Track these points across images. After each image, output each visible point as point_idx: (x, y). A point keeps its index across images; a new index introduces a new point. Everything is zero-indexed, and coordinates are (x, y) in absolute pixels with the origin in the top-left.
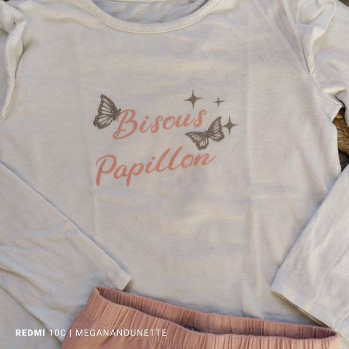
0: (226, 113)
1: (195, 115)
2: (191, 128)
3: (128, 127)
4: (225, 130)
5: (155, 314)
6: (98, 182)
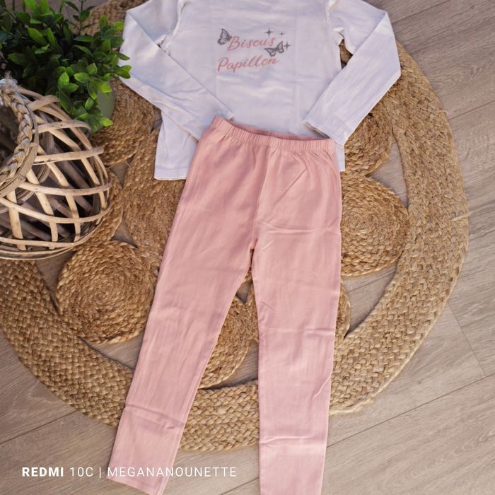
0: (285, 39)
1: (269, 40)
2: (267, 46)
3: (235, 45)
4: (284, 48)
5: (245, 130)
6: (219, 70)
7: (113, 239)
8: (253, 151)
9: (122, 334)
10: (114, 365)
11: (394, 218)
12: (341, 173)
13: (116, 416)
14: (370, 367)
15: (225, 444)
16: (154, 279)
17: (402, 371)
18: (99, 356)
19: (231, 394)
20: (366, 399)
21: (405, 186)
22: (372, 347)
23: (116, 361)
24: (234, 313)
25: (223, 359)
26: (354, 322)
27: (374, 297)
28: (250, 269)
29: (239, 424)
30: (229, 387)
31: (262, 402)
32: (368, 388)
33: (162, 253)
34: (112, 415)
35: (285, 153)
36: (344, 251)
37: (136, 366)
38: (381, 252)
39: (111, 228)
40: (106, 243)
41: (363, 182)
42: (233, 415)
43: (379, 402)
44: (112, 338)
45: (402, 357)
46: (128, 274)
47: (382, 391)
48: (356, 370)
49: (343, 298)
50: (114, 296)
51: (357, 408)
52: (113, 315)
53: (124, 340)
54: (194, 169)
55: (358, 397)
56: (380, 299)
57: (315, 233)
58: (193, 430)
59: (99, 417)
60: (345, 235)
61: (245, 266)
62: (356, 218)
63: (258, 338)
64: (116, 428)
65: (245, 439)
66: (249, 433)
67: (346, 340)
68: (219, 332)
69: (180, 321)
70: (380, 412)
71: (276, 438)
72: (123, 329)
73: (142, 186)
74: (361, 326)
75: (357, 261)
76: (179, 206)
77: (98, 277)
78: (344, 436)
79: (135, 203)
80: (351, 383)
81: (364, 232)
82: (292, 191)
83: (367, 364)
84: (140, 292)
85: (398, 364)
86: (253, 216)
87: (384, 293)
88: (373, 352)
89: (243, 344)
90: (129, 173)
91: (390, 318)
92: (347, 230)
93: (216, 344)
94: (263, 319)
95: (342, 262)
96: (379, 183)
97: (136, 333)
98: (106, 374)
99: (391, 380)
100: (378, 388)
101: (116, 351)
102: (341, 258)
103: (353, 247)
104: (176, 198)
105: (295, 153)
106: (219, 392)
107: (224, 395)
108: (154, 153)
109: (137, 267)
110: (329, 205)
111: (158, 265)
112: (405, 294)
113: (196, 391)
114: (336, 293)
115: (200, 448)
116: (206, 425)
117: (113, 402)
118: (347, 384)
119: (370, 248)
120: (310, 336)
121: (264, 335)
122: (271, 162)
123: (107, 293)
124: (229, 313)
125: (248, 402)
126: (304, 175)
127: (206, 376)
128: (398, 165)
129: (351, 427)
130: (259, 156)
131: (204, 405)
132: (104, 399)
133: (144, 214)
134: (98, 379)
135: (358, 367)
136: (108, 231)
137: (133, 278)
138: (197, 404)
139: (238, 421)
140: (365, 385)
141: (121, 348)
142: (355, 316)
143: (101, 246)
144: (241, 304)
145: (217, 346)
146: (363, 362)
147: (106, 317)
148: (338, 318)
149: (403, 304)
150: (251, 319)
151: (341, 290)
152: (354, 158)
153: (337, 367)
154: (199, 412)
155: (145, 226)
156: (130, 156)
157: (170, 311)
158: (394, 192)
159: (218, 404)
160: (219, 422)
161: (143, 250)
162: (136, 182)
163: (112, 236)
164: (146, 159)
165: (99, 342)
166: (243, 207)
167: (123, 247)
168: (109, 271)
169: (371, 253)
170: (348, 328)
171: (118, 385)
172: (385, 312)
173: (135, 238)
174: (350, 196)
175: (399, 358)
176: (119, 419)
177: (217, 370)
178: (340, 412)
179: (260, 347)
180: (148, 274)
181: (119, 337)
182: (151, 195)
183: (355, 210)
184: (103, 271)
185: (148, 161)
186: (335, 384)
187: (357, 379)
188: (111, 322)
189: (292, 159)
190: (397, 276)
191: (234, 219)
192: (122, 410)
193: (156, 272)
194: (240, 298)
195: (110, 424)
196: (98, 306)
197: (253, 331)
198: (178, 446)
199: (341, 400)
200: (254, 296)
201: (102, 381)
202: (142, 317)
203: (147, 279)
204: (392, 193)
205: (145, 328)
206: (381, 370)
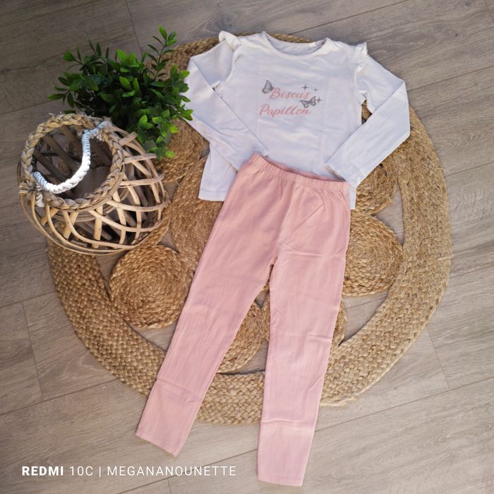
0: (318, 95)
1: (305, 94)
2: (302, 99)
3: (276, 95)
4: (316, 102)
5: (277, 166)
6: (260, 114)
7: (160, 244)
8: (281, 185)
9: (159, 321)
10: (151, 346)
11: (391, 252)
12: (352, 211)
13: (148, 387)
14: (357, 372)
15: (233, 419)
16: (190, 280)
17: (383, 378)
18: (139, 337)
19: (243, 380)
20: (351, 397)
21: (402, 227)
22: (360, 355)
23: (152, 343)
24: (251, 315)
25: (238, 351)
26: (348, 333)
27: (367, 315)
28: (269, 280)
29: (246, 405)
30: (241, 374)
31: (267, 389)
32: (354, 388)
33: (198, 260)
34: (145, 386)
35: (308, 189)
36: (346, 275)
37: (168, 348)
38: (377, 279)
39: (159, 235)
40: (153, 247)
41: (368, 220)
42: (242, 397)
43: (361, 400)
44: (151, 324)
45: (384, 366)
46: (169, 274)
47: (364, 393)
48: (345, 372)
49: (341, 313)
50: (156, 291)
51: (342, 403)
52: (153, 306)
53: (160, 326)
54: (232, 194)
55: (345, 394)
56: (372, 317)
57: (324, 258)
58: (208, 406)
59: (134, 386)
60: (349, 262)
61: (265, 278)
62: (360, 249)
63: (269, 338)
64: (147, 397)
65: (250, 417)
66: (253, 413)
67: (340, 347)
68: (238, 329)
69: (207, 316)
70: (361, 409)
71: (276, 419)
72: (160, 318)
73: (187, 203)
74: (353, 337)
75: (357, 284)
76: (216, 222)
77: (144, 273)
78: (330, 424)
79: (180, 216)
80: (340, 383)
81: (365, 261)
82: (310, 221)
83: (355, 369)
84: (177, 289)
85: (380, 371)
86: (276, 237)
87: (375, 312)
88: (361, 359)
89: (256, 341)
90: (178, 191)
91: (378, 333)
92: (351, 258)
93: (234, 338)
94: (274, 323)
95: (344, 284)
96: (381, 223)
97: (171, 323)
98: (144, 353)
99: (373, 384)
100: (361, 389)
101: (153, 334)
102: (343, 280)
103: (354, 273)
104: (215, 216)
105: (316, 190)
106: (233, 377)
107: (236, 380)
108: (200, 176)
109: (177, 269)
110: (339, 236)
111: (194, 269)
112: (392, 316)
113: (214, 375)
114: (336, 308)
115: (213, 420)
116: (219, 402)
117: (146, 375)
118: (337, 383)
119: (368, 275)
120: (312, 341)
121: (274, 336)
122: (295, 196)
123: (151, 288)
124: (248, 315)
125: (255, 388)
126: (322, 208)
127: (223, 363)
128: (399, 209)
129: (336, 418)
130: (286, 189)
131: (220, 386)
132: (140, 372)
133: (187, 227)
134: (136, 356)
135: (347, 370)
136: (156, 237)
137: (173, 277)
138: (213, 385)
139: (245, 402)
140: (351, 386)
141: (158, 333)
142: (350, 329)
143: (149, 248)
144: (258, 309)
145: (235, 340)
146: (352, 366)
147: (148, 307)
148: (336, 329)
149: (390, 323)
150: (265, 321)
151: (341, 306)
152: (363, 199)
153: (330, 368)
154: (215, 392)
155: (186, 236)
156: (181, 177)
157: (200, 308)
158: (393, 230)
159: (231, 387)
160: (230, 401)
161: (183, 255)
162: (183, 199)
163: (160, 241)
164: (193, 181)
165: (140, 326)
166: (268, 230)
167: (167, 251)
168: (154, 269)
169: (369, 279)
170: (343, 337)
171: (152, 362)
172: (374, 329)
173: (178, 245)
174: (357, 230)
175: (382, 367)
176: (150, 389)
177: (233, 360)
178: (329, 405)
179: (270, 345)
180: (185, 275)
181: (156, 324)
182: (194, 211)
183: (359, 242)
184: (149, 269)
185: (195, 183)
186: (327, 382)
187: (345, 380)
188: (151, 311)
189: (312, 195)
190: (387, 300)
191: (259, 238)
192: (154, 383)
193: (192, 274)
194: (258, 304)
195: (142, 393)
196: (142, 297)
197: (266, 331)
198: (196, 417)
199: (331, 396)
200: (269, 304)
201: (140, 358)
202: (176, 310)
203: (184, 280)
204: (392, 232)
205: (178, 319)
206: (366, 374)
